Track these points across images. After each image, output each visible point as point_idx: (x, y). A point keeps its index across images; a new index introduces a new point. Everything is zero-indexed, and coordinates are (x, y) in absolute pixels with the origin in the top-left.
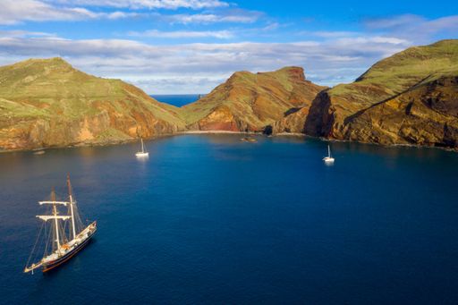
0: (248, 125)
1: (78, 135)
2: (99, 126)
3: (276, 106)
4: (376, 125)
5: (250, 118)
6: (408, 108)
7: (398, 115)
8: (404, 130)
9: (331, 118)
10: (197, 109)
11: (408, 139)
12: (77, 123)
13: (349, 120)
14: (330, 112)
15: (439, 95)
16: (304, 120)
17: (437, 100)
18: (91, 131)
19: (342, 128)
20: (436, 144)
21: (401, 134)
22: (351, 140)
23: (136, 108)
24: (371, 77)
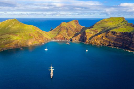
0: (66, 38)
1: (28, 43)
2: (33, 41)
3: (73, 33)
4: (95, 40)
5: (67, 36)
6: (102, 37)
7: (100, 38)
8: (101, 42)
9: (86, 38)
10: (53, 33)
11: (102, 44)
12: (28, 41)
13: (90, 39)
14: (86, 37)
15: (108, 35)
16: (79, 37)
17: (108, 36)
18: (31, 42)
19: (88, 41)
20: (108, 45)
21: (101, 43)
22: (90, 44)
23: (39, 34)
24: (95, 27)
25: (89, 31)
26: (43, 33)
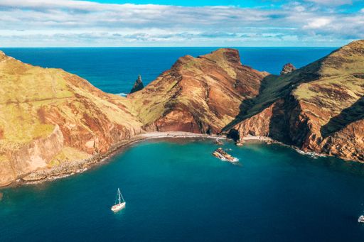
0: (209, 126)
1: (27, 165)
2: (52, 150)
3: (229, 99)
4: (360, 140)
5: (209, 116)
10: (146, 102)
12: (25, 150)
16: (267, 122)
19: (320, 141)
22: (330, 155)
23: (88, 112)
24: (329, 76)
25: (314, 94)
26: (106, 103)
